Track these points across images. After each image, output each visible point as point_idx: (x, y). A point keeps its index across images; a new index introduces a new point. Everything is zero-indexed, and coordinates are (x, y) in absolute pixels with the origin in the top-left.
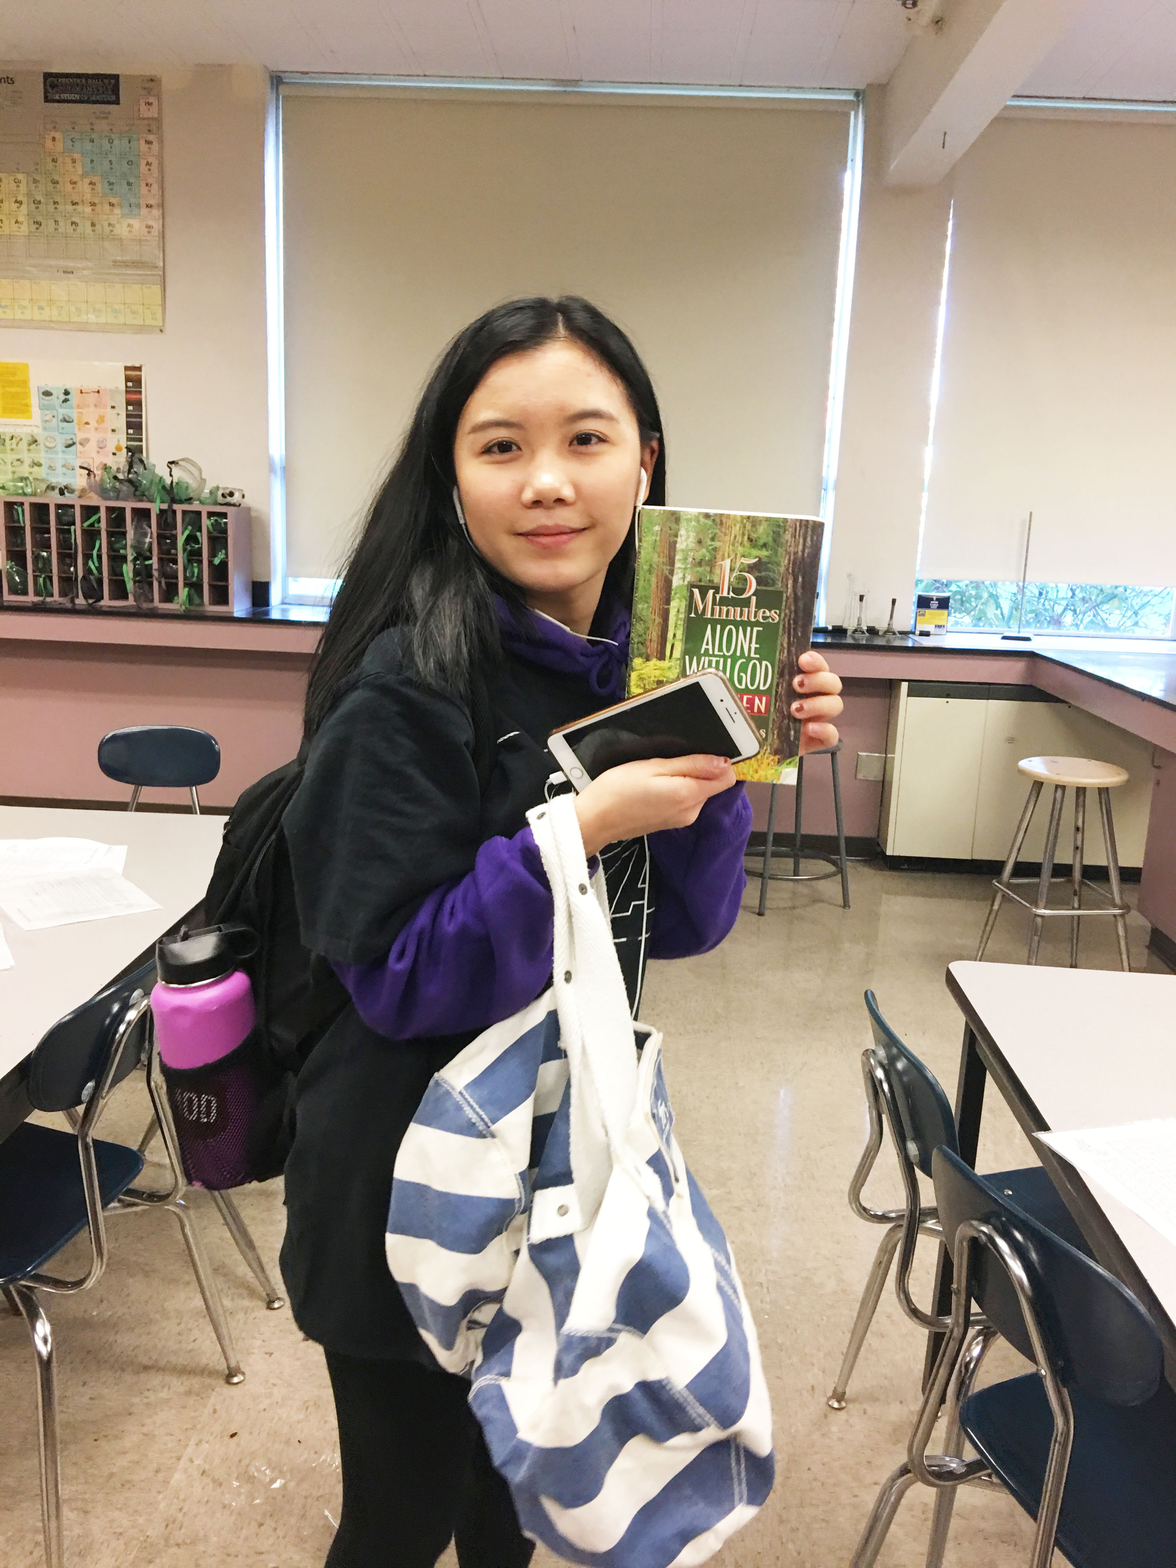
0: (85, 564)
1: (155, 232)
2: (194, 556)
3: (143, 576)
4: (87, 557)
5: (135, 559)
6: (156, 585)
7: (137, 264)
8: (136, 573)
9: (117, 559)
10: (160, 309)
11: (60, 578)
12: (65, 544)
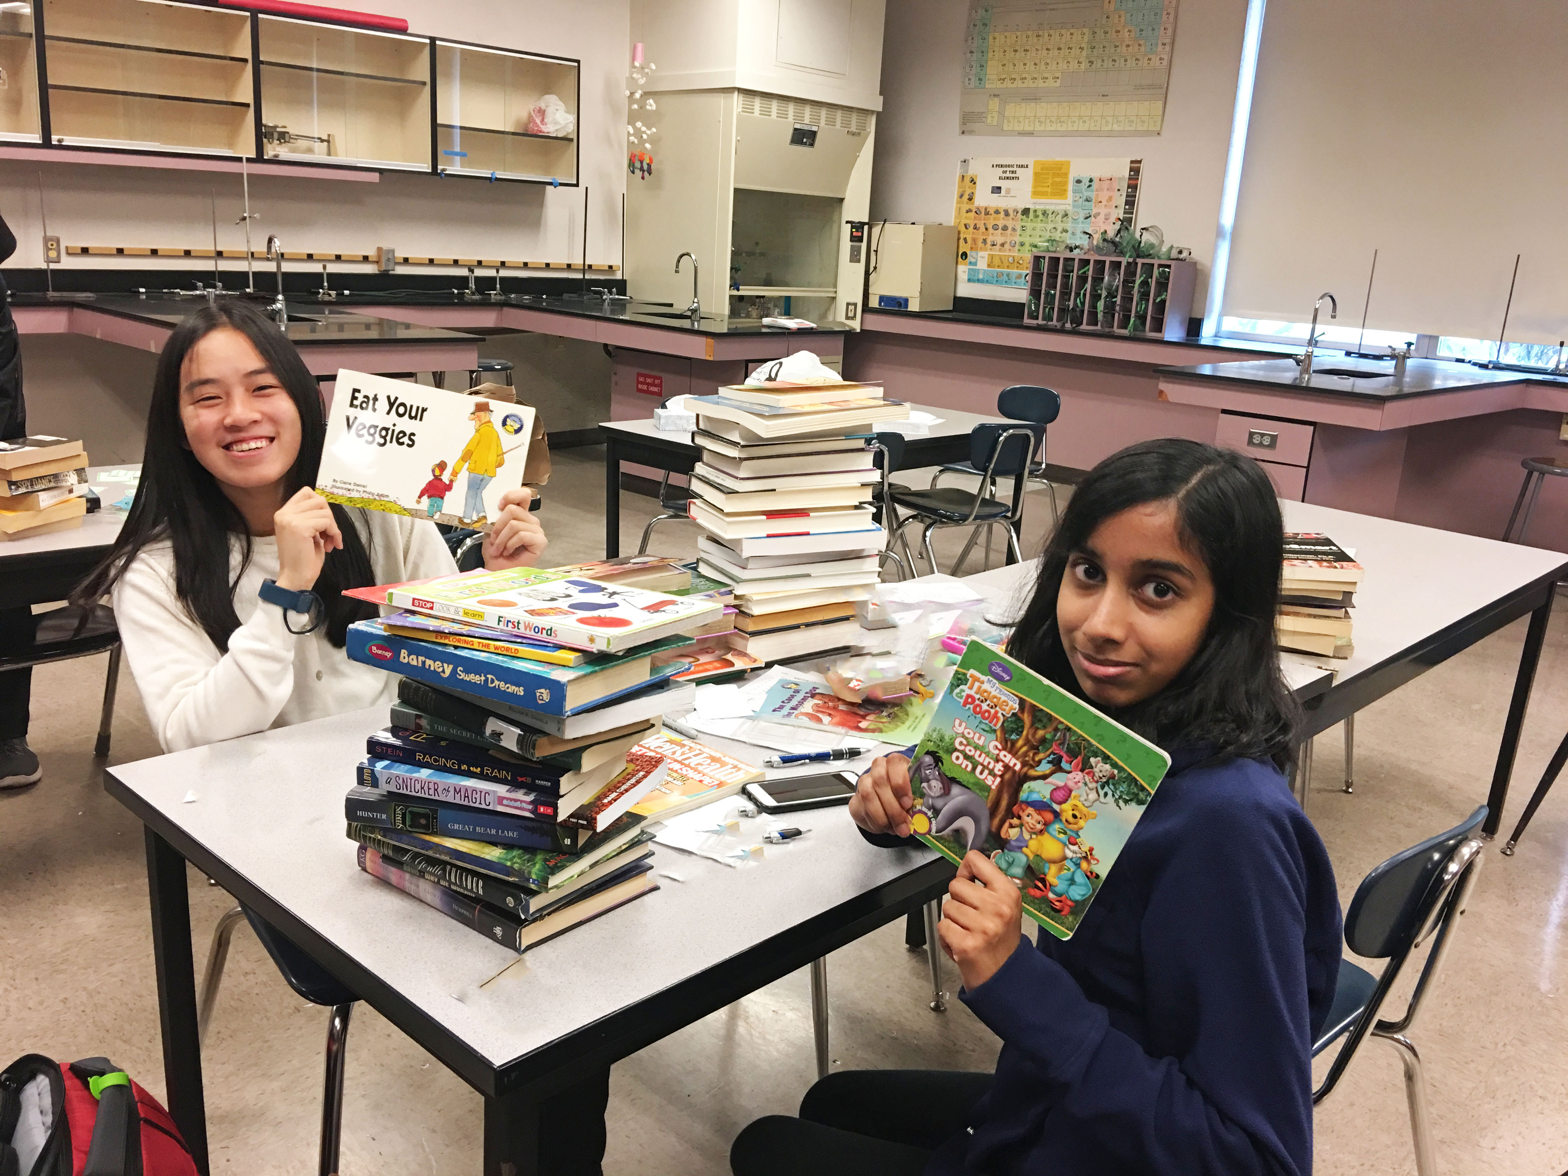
0: (1075, 300)
1: (1165, 63)
2: (1145, 296)
3: (1110, 309)
4: (1078, 295)
5: (1106, 297)
6: (1117, 315)
7: (1151, 87)
8: (1106, 306)
9: (1096, 297)
10: (1160, 118)
11: (1059, 308)
12: (1066, 286)
